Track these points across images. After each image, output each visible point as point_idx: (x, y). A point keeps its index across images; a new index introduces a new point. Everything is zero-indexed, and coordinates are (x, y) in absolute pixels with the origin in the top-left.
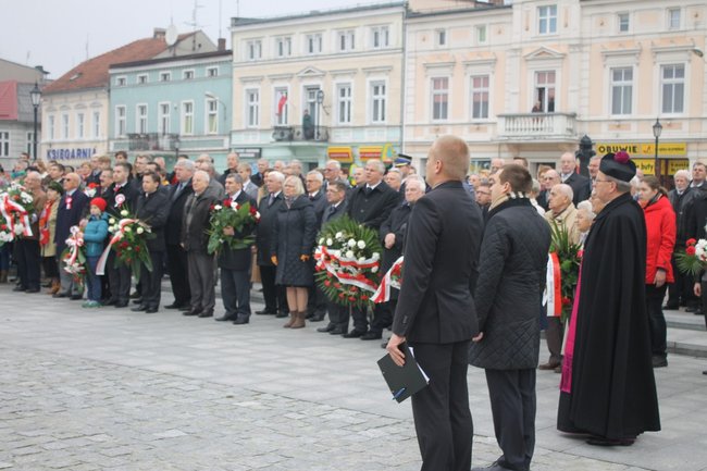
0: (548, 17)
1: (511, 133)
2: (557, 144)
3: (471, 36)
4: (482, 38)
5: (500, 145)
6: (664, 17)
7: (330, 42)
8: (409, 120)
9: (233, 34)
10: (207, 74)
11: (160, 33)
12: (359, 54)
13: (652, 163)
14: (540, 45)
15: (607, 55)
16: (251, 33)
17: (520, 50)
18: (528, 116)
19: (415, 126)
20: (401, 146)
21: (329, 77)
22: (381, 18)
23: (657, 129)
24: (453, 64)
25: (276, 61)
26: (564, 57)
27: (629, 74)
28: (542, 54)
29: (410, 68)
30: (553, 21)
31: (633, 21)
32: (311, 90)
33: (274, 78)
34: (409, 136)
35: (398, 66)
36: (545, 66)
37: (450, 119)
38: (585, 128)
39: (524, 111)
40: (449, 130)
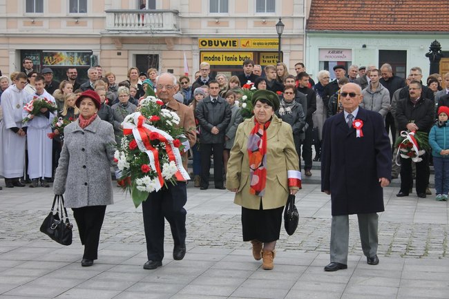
1: (120, 28)
2: (163, 38)
5: (101, 38)
13: (250, 56)
18: (133, 12)
19: (7, 18)
23: (280, 27)
37: (46, 13)
38: (186, 24)
39: (125, 8)
40: (46, 23)
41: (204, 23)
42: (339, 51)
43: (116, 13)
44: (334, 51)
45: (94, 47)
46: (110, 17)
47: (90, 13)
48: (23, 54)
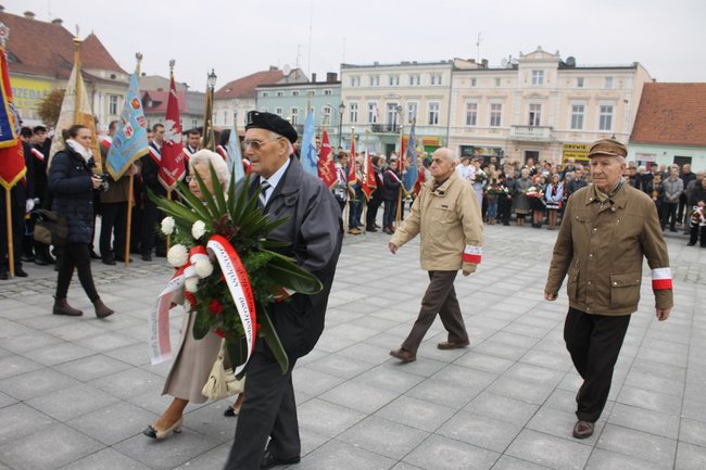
0: (538, 76)
1: (518, 135)
3: (492, 83)
4: (498, 84)
5: (507, 141)
6: (603, 81)
7: (404, 80)
8: (452, 124)
9: (341, 73)
10: (323, 93)
11: (273, 69)
12: (422, 88)
14: (533, 91)
15: (570, 99)
16: (354, 73)
17: (522, 92)
18: (526, 127)
19: (456, 128)
20: (447, 138)
21: (403, 99)
22: (438, 70)
24: (480, 97)
25: (370, 89)
26: (547, 97)
27: (582, 109)
28: (535, 95)
29: (454, 97)
30: (541, 79)
31: (585, 82)
32: (390, 106)
33: (367, 98)
34: (452, 133)
35: (447, 96)
36: (536, 101)
37: (477, 125)
38: (557, 135)
39: (522, 124)
40: (477, 131)
41: (567, 135)
42: (649, 155)
43: (517, 127)
44: (645, 155)
45: (502, 146)
46: (513, 129)
47: (502, 126)
48: (463, 148)
